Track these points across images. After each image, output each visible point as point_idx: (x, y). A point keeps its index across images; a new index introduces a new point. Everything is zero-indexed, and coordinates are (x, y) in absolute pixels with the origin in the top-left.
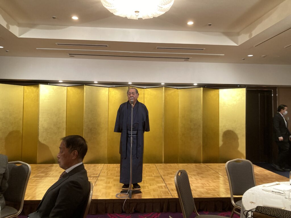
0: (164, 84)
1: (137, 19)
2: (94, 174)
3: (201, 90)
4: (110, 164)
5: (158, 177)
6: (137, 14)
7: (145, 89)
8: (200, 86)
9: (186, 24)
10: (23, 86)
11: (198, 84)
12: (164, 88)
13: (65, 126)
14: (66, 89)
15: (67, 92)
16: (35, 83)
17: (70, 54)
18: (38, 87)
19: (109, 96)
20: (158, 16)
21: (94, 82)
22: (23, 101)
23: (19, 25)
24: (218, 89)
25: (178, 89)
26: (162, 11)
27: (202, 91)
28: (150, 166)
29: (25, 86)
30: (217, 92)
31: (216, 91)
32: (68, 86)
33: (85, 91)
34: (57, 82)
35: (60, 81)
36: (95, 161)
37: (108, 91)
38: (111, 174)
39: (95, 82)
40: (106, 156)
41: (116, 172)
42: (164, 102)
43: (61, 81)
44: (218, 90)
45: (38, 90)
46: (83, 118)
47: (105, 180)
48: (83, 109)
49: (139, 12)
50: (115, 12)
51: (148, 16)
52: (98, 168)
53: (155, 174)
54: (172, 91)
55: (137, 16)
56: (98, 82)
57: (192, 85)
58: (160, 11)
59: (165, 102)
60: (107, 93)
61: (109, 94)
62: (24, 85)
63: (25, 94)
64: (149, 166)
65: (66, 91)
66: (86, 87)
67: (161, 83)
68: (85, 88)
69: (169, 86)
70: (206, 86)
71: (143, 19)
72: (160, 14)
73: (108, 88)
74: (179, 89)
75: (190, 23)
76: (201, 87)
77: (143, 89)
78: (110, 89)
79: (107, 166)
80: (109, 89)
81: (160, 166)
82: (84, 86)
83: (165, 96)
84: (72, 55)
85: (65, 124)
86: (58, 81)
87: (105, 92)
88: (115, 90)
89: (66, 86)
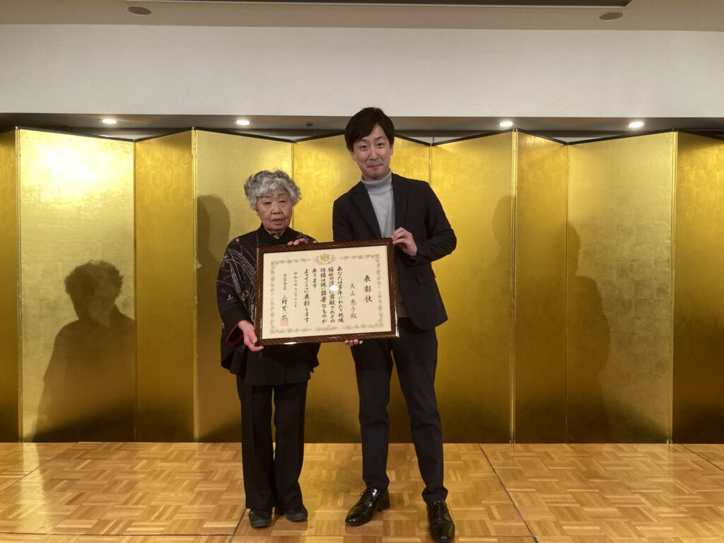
7: (434, 148)
12: (515, 134)
15: (135, 162)
18: (12, 139)
25: (565, 144)
27: (674, 146)
32: (137, 141)
35: (106, 122)
37: (289, 157)
39: (239, 123)
42: (515, 192)
45: (12, 153)
65: (131, 158)
68: (194, 141)
73: (289, 145)
74: (571, 143)
77: (427, 148)
80: (293, 149)
82: (193, 131)
83: (519, 167)
87: (277, 161)
88: (315, 152)
89: (131, 140)
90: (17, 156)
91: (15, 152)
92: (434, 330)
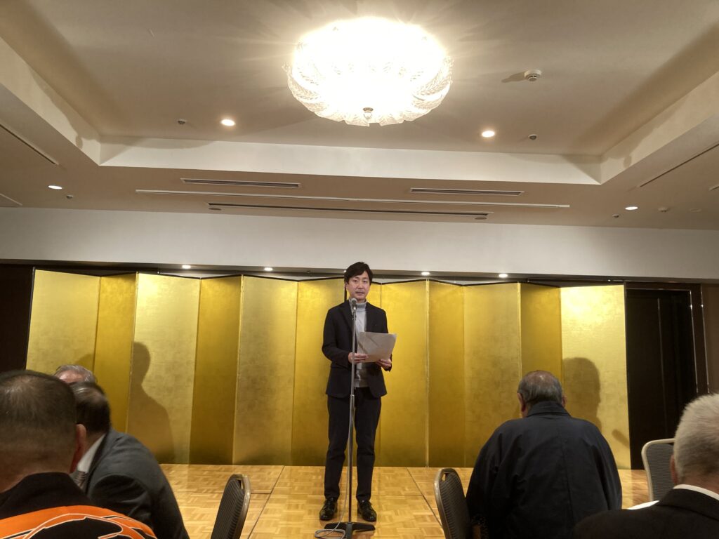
0: (428, 274)
1: (369, 126)
2: (260, 488)
3: (516, 288)
4: (298, 467)
5: (415, 496)
6: (368, 114)
7: (383, 286)
8: (513, 279)
9: (479, 135)
10: (98, 278)
11: (509, 274)
12: (427, 282)
13: (192, 373)
14: (199, 286)
15: (200, 292)
16: (127, 270)
17: (210, 204)
18: (134, 279)
19: (299, 301)
20: (415, 117)
21: (263, 267)
22: (96, 313)
23: (103, 138)
24: (558, 287)
25: (461, 285)
26: (424, 108)
27: (519, 291)
28: (396, 472)
29: (103, 278)
30: (556, 295)
31: (553, 291)
32: (202, 279)
33: (242, 289)
34: (178, 268)
35: (185, 267)
36: (263, 459)
37: (296, 291)
38: (302, 488)
39: (267, 269)
40: (288, 448)
41: (313, 484)
42: (428, 315)
43: (188, 267)
44: (557, 289)
45: (132, 287)
46: (237, 352)
47: (287, 501)
48: (238, 333)
49: (372, 110)
50: (319, 110)
51: (393, 119)
52: (269, 473)
53: (407, 489)
54: (448, 291)
55: (368, 118)
56: (273, 268)
57: (495, 277)
58: (419, 107)
59: (430, 317)
60: (294, 294)
61: (299, 296)
62: (101, 276)
63: (103, 296)
64: (392, 471)
65: (198, 289)
66: (245, 280)
67: (420, 272)
68: (242, 282)
69: (439, 278)
70: (530, 280)
71: (382, 125)
72: (418, 114)
73: (296, 283)
74: (465, 285)
75: (488, 134)
76: (516, 282)
77: (379, 286)
78: (302, 283)
79: (291, 470)
80: (298, 285)
81: (420, 472)
82: (242, 277)
83: (430, 301)
84: (215, 206)
85: (193, 367)
86: (181, 265)
87: (288, 293)
88: (312, 288)
89: (199, 278)
90: (135, 288)
91: (135, 287)
92: (380, 399)
